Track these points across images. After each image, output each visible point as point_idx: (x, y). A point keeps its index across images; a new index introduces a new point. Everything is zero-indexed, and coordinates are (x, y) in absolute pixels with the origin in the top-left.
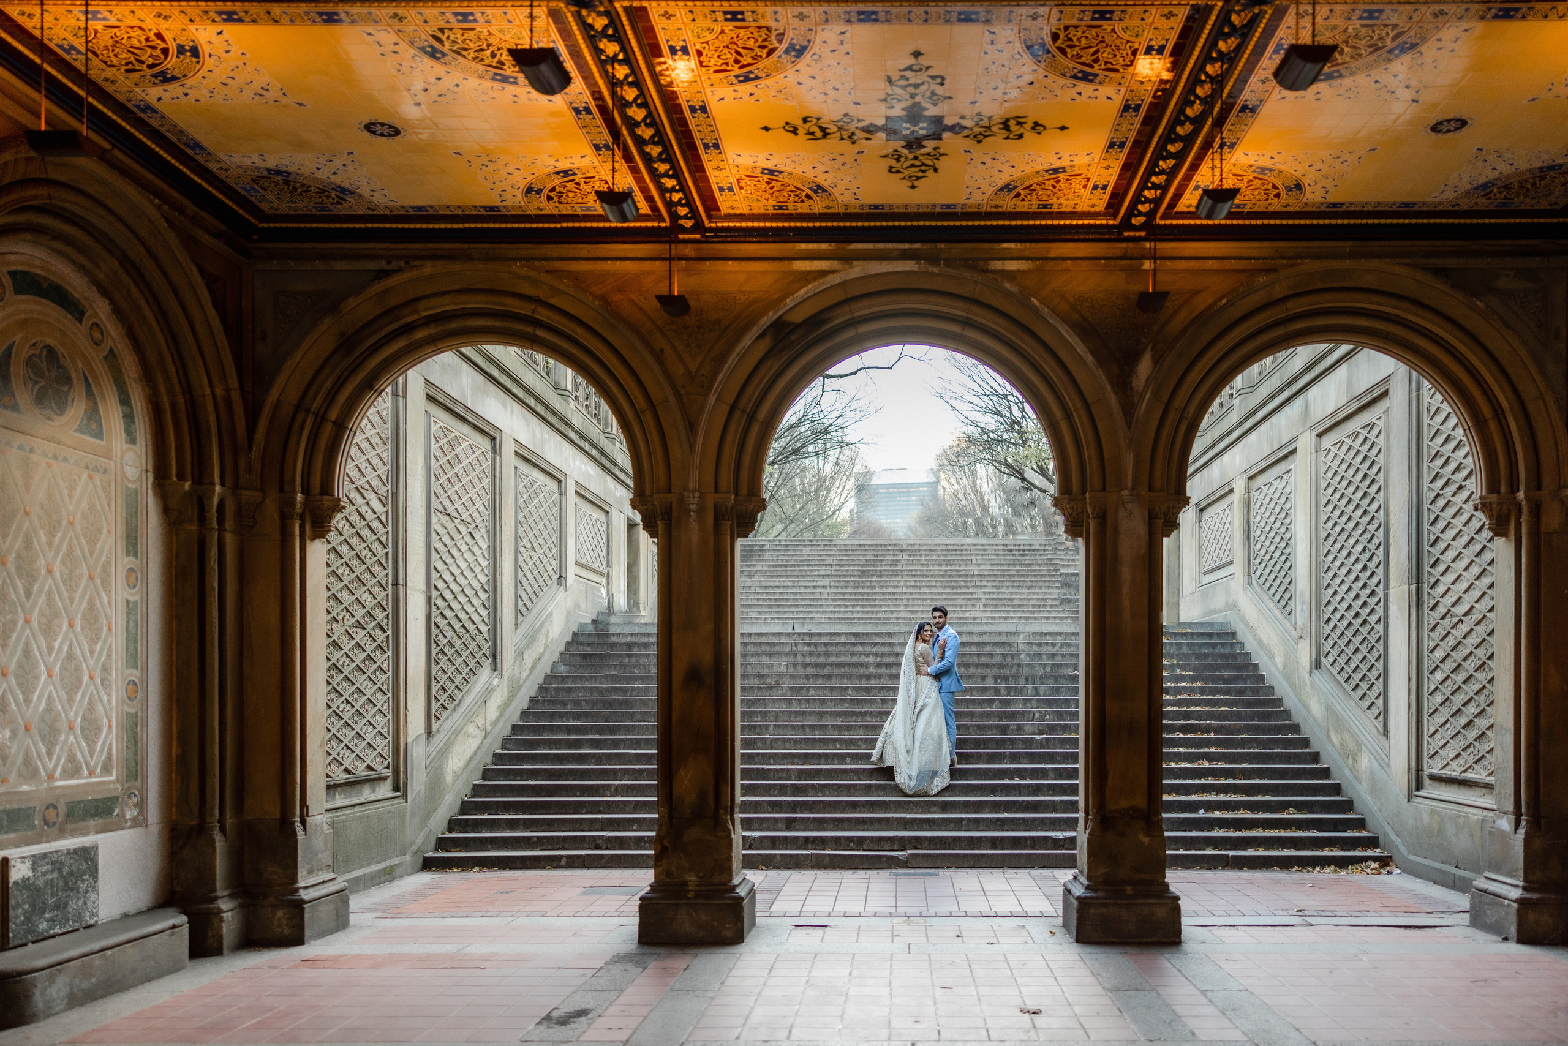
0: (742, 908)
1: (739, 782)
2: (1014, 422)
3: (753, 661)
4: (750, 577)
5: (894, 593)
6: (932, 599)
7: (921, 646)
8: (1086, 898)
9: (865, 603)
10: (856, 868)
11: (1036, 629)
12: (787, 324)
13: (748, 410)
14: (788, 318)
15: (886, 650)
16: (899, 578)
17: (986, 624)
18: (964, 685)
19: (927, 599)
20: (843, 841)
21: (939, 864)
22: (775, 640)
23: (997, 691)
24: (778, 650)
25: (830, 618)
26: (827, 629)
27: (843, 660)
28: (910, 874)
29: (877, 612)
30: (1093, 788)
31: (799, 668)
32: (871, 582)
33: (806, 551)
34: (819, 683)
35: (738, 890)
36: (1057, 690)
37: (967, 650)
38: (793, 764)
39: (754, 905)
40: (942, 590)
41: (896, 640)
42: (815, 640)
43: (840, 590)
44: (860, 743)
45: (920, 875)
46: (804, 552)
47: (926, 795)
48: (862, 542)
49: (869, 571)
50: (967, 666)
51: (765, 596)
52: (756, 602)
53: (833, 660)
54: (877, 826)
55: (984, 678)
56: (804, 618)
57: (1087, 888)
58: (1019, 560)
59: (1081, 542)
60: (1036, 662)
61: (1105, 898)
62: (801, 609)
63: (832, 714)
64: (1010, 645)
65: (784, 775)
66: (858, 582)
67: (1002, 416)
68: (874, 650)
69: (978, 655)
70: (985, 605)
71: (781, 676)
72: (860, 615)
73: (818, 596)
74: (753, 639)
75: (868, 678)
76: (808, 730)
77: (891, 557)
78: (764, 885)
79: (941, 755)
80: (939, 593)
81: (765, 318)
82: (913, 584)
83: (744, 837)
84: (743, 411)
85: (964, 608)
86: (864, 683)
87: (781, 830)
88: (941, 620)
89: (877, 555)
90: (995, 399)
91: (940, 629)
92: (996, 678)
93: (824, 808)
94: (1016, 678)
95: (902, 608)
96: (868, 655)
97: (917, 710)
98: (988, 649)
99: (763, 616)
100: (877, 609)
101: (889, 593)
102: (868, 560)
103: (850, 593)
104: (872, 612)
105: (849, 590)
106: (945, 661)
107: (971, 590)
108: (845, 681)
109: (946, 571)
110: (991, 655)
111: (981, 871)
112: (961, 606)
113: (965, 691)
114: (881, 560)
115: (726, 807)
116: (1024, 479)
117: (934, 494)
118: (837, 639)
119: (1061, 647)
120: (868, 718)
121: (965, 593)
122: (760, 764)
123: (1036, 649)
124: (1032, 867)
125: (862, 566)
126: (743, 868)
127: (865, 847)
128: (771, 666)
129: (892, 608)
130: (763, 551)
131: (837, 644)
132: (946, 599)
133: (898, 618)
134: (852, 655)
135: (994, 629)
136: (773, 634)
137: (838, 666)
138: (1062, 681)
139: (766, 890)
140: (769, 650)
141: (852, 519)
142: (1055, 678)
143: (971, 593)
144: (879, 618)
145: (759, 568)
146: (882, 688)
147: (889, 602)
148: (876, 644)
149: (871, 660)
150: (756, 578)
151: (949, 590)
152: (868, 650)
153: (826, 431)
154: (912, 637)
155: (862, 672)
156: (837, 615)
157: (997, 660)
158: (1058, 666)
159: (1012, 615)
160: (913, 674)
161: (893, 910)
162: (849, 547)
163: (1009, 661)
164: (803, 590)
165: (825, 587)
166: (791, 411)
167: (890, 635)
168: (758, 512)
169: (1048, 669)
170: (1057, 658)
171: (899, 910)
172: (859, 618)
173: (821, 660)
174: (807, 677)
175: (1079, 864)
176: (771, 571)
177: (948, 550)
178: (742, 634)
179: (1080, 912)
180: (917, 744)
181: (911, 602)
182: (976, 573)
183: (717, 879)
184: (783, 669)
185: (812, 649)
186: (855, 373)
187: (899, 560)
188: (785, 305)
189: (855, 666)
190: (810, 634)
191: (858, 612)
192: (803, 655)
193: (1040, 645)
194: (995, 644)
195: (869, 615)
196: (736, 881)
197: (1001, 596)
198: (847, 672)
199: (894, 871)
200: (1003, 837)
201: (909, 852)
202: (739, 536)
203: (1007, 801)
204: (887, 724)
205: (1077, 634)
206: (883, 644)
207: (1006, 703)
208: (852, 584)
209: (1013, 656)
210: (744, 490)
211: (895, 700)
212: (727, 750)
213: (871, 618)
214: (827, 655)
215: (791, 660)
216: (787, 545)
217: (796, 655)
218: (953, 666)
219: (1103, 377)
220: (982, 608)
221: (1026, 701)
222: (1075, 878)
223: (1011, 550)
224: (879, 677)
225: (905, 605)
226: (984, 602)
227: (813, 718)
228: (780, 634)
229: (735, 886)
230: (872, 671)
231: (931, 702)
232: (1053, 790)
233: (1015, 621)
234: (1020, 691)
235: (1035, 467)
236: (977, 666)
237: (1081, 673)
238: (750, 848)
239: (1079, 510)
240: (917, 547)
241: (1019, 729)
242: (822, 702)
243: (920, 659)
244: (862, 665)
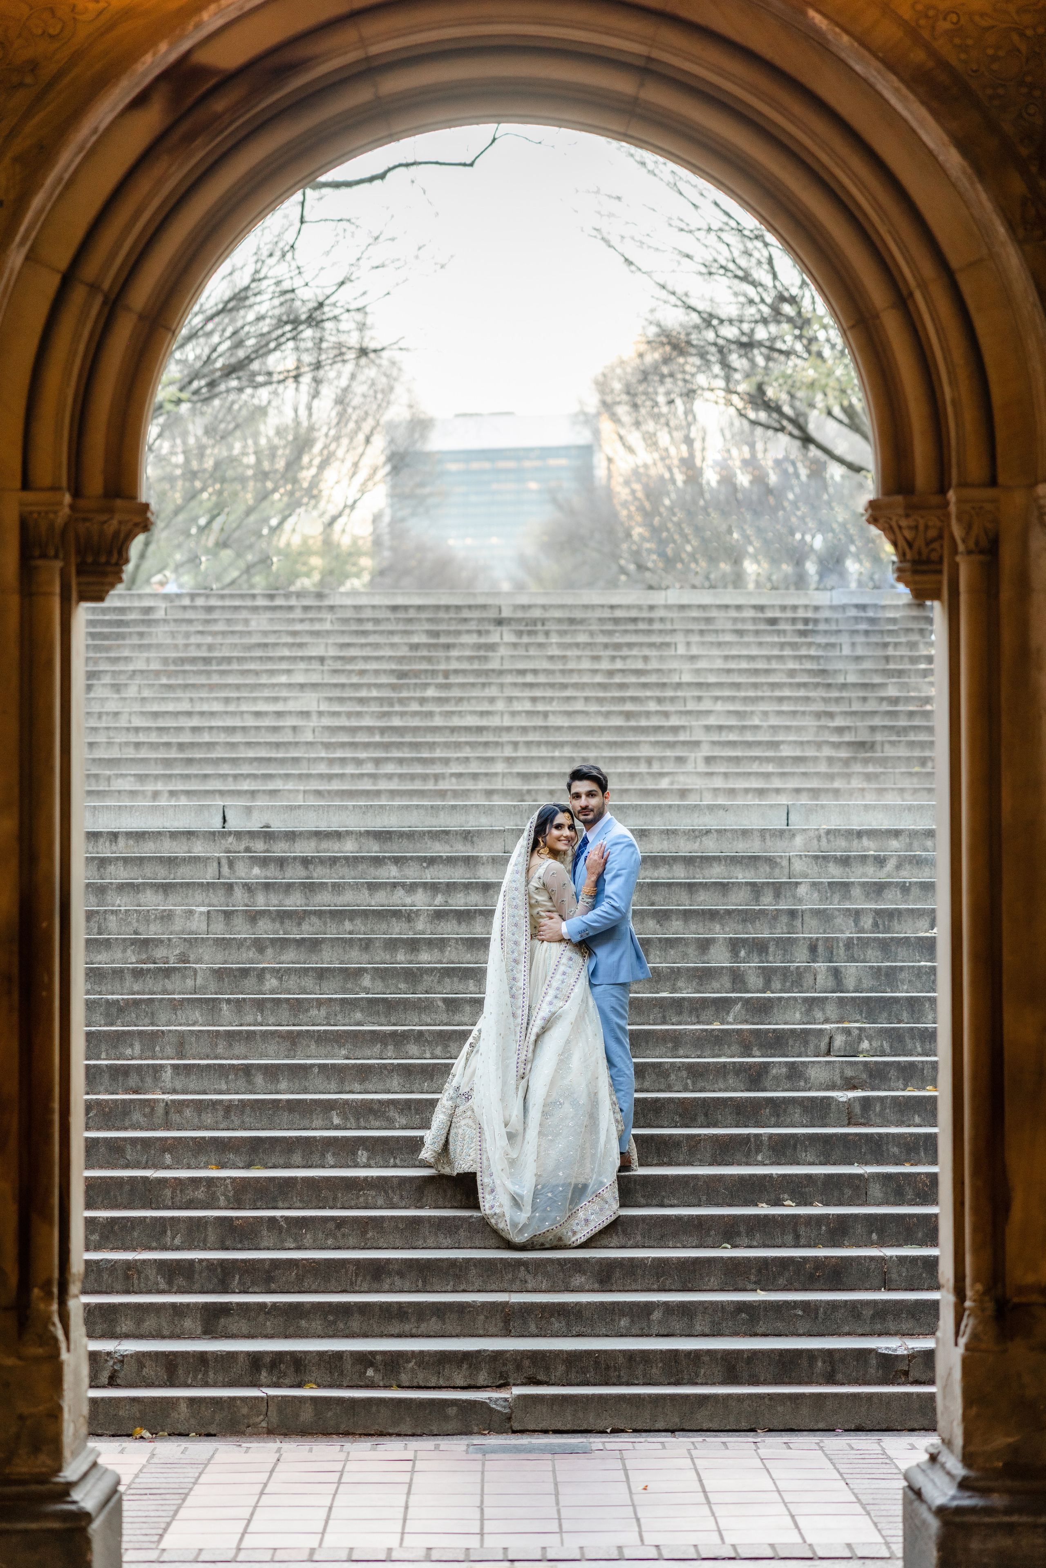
0: (88, 1541)
1: (79, 1214)
2: (782, 298)
3: (121, 903)
4: (117, 688)
5: (480, 730)
6: (576, 745)
7: (545, 865)
8: (959, 1510)
9: (407, 754)
10: (381, 1434)
11: (835, 822)
12: (201, 72)
13: (106, 285)
14: (204, 57)
15: (458, 875)
16: (493, 692)
17: (711, 808)
18: (656, 961)
19: (561, 745)
20: (348, 1365)
21: (591, 1421)
22: (179, 850)
23: (737, 979)
24: (184, 874)
25: (319, 793)
26: (311, 822)
27: (348, 900)
28: (517, 1449)
29: (437, 777)
30: (975, 1230)
31: (238, 921)
32: (422, 701)
33: (259, 622)
34: (290, 959)
35: (76, 1495)
36: (889, 976)
37: (662, 874)
38: (222, 1166)
39: (120, 1534)
40: (600, 722)
41: (482, 850)
42: (280, 849)
43: (344, 722)
44: (392, 1113)
45: (543, 1450)
46: (253, 626)
47: (559, 1245)
48: (400, 601)
49: (417, 674)
50: (663, 916)
51: (154, 738)
52: (130, 753)
53: (324, 900)
54: (434, 1324)
55: (704, 945)
56: (253, 793)
57: (964, 1485)
58: (794, 646)
59: (937, 610)
60: (835, 904)
61: (1008, 1511)
62: (245, 770)
63: (322, 1038)
64: (770, 861)
65: (200, 1194)
66: (390, 701)
67: (754, 284)
68: (430, 875)
69: (691, 888)
70: (708, 760)
71: (192, 943)
72: (394, 785)
73: (288, 737)
74: (122, 848)
75: (413, 945)
76: (259, 1080)
77: (473, 639)
78: (145, 1480)
79: (594, 1145)
80: (592, 730)
81: (148, 58)
82: (528, 706)
83: (94, 1357)
84: (94, 287)
85: (656, 768)
86: (402, 960)
87: (191, 1337)
88: (593, 802)
89: (436, 634)
90: (731, 238)
91: (589, 824)
92: (734, 945)
93: (300, 1279)
94: (786, 945)
95: (500, 767)
96: (411, 888)
97: (535, 1029)
98: (716, 873)
99: (150, 787)
100: (437, 769)
101: (468, 729)
102: (415, 647)
103: (370, 730)
104: (425, 777)
105: (367, 722)
106: (604, 907)
107: (674, 721)
108: (355, 953)
109: (611, 673)
110: (723, 887)
111: (697, 1439)
112: (649, 761)
113: (658, 978)
114: (448, 647)
115: (48, 1283)
116: (807, 440)
117: (585, 474)
118: (333, 849)
119: (898, 867)
120: (413, 1049)
121: (658, 729)
122: (137, 1165)
123: (835, 873)
124: (829, 1430)
125: (400, 660)
126: (94, 1434)
127: (404, 1378)
128: (167, 917)
129: (474, 768)
130: (149, 623)
131: (334, 861)
132: (611, 745)
133: (489, 793)
134: (373, 887)
135: (731, 822)
136: (174, 835)
137: (338, 915)
138: (902, 952)
139: (150, 1492)
140: (162, 876)
141: (377, 542)
142: (885, 946)
143: (675, 729)
144: (442, 794)
145: (140, 665)
146: (448, 973)
147: (467, 752)
148: (432, 861)
149: (420, 900)
150: (131, 692)
151: (619, 722)
152: (412, 874)
153: (314, 320)
154: (523, 843)
155: (398, 930)
156: (335, 786)
157: (737, 901)
158: (891, 914)
159: (777, 783)
160: (523, 937)
161: (473, 1542)
162: (368, 614)
163: (767, 903)
164: (251, 722)
165: (306, 714)
166: (224, 268)
167: (467, 836)
168: (130, 537)
169: (867, 922)
170: (889, 894)
171: (489, 1541)
172: (393, 793)
173: (294, 902)
174: (259, 945)
175: (941, 1423)
176: (169, 674)
177: (616, 621)
178: (93, 836)
179: (945, 1545)
180: (535, 1114)
181: (522, 753)
182: (686, 678)
183: (22, 1467)
184: (198, 925)
185: (272, 874)
186: (382, 176)
187: (492, 647)
188: (198, 26)
189: (381, 915)
190: (268, 835)
191: (390, 777)
192: (248, 888)
193: (845, 861)
194: (734, 860)
195: (417, 785)
196: (71, 1472)
197: (749, 737)
198: (358, 929)
199: (477, 1440)
200: (754, 1353)
201: (517, 1391)
202: (83, 598)
203: (765, 1260)
204: (458, 1064)
205: (930, 834)
206: (451, 861)
207: (762, 1009)
208: (375, 708)
209: (778, 889)
210: (95, 484)
211: (478, 1004)
212: (49, 1137)
213: (421, 793)
214: (310, 888)
215: (218, 901)
216: (210, 609)
217: (230, 887)
218: (624, 917)
219: (988, 205)
220: (702, 768)
221: (811, 1003)
222: (933, 1458)
223: (773, 621)
224: (441, 944)
225: (509, 760)
226: (706, 751)
227: (272, 1048)
228: (190, 834)
229: (69, 1486)
230: (422, 928)
231: (571, 1009)
232: (881, 1232)
233: (783, 800)
234: (795, 979)
235: (837, 411)
236: (687, 915)
237: (942, 932)
238: (112, 1382)
239: (932, 533)
240: (537, 613)
241: (795, 1074)
242: (297, 1007)
243: (542, 898)
244: (397, 914)
